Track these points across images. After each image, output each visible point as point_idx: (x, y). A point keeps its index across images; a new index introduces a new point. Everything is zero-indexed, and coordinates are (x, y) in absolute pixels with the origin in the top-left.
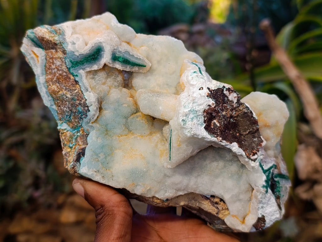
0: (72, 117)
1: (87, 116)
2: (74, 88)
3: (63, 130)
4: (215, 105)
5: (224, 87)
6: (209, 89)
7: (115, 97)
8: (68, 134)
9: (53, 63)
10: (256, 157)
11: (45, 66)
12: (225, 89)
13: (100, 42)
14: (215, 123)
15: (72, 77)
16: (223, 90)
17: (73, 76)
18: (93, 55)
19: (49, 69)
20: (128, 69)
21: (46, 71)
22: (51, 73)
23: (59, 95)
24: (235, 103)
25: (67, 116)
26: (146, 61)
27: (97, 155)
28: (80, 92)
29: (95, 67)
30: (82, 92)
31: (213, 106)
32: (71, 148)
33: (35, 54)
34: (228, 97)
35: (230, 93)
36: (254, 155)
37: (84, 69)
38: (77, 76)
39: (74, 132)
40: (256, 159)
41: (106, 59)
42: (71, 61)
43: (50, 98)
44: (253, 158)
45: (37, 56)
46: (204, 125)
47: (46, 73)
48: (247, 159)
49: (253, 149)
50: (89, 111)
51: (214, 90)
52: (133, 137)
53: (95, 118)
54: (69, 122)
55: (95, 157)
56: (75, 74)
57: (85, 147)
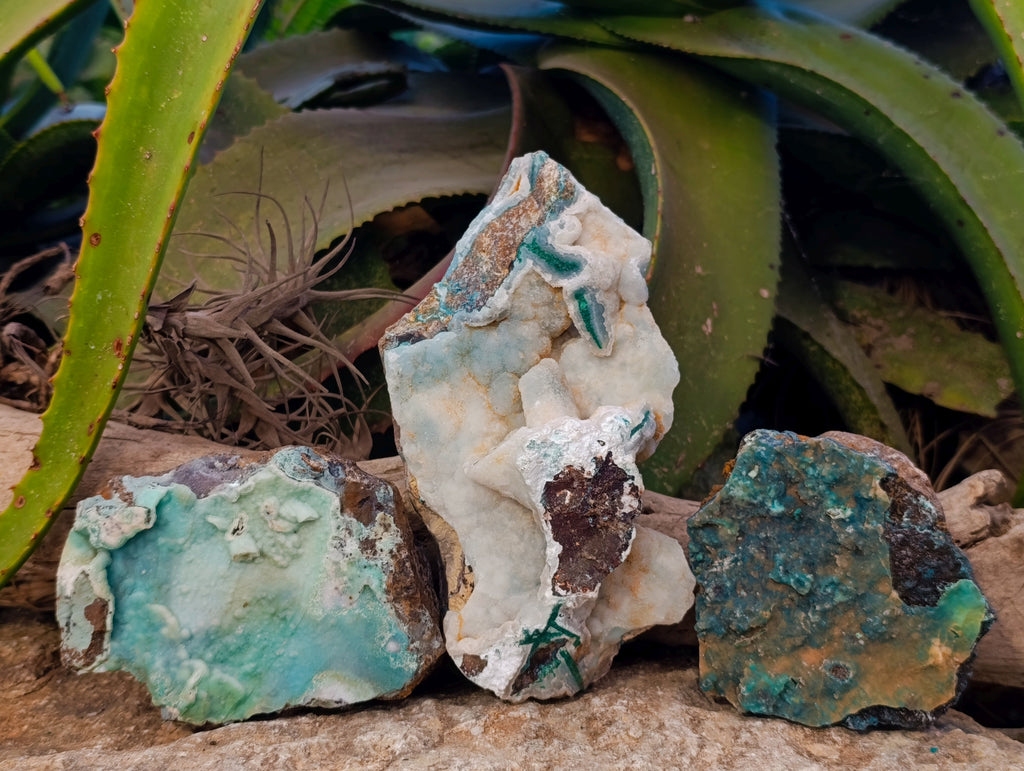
0: (459, 293)
1: (471, 310)
2: (500, 268)
3: (436, 292)
4: (590, 477)
5: (633, 478)
6: (610, 454)
7: (524, 334)
8: (435, 304)
9: (519, 216)
10: (563, 592)
11: (509, 208)
12: (630, 482)
13: (586, 262)
14: (565, 495)
15: (513, 256)
16: (626, 480)
17: (517, 256)
18: (563, 264)
19: (508, 217)
20: (579, 325)
21: (503, 215)
22: (503, 223)
23: (478, 255)
24: (623, 511)
25: (458, 285)
26: (611, 344)
27: (424, 360)
28: (500, 280)
29: (548, 278)
30: (502, 282)
31: (585, 476)
32: (417, 320)
33: (518, 184)
34: (622, 493)
35: (630, 493)
36: (563, 588)
37: (535, 264)
38: (520, 260)
39: (441, 309)
40: (559, 595)
41: (569, 284)
42: (534, 240)
43: (469, 246)
44: (558, 588)
45: (517, 189)
46: (551, 480)
47: (500, 217)
48: (549, 581)
49: (572, 581)
50: (479, 310)
51: (613, 464)
52: (481, 394)
53: (476, 325)
54: (452, 294)
55: (420, 360)
56: (521, 257)
57: (425, 338)
